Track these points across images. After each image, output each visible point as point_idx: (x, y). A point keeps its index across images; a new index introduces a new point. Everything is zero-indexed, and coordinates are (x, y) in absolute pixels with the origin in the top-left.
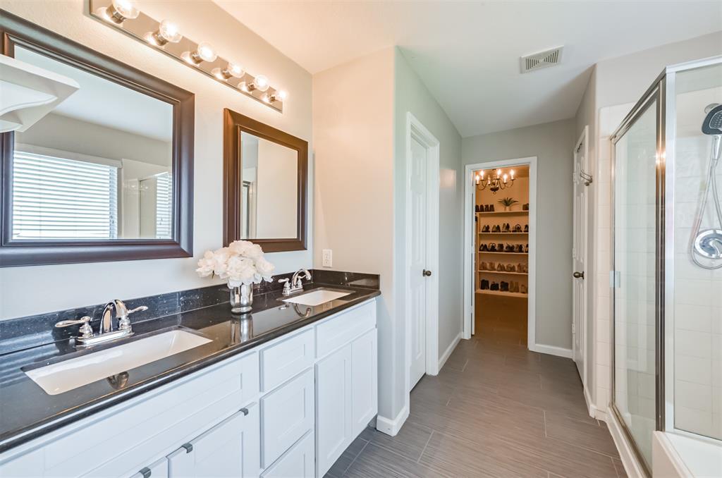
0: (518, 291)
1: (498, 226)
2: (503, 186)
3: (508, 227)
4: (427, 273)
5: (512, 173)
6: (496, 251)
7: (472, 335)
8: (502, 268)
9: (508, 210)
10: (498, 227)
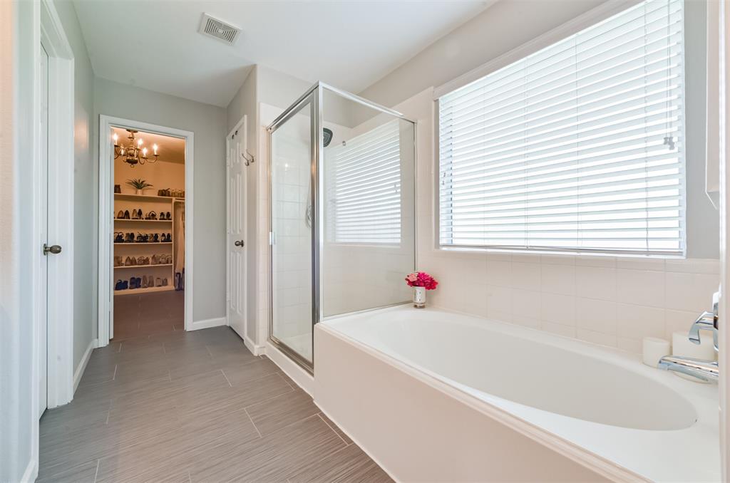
0: (152, 286)
1: (127, 211)
2: (142, 160)
3: (140, 213)
4: (56, 250)
5: (155, 148)
6: (123, 241)
7: (110, 340)
8: (133, 262)
9: (140, 193)
10: (127, 213)
